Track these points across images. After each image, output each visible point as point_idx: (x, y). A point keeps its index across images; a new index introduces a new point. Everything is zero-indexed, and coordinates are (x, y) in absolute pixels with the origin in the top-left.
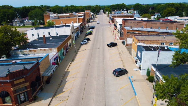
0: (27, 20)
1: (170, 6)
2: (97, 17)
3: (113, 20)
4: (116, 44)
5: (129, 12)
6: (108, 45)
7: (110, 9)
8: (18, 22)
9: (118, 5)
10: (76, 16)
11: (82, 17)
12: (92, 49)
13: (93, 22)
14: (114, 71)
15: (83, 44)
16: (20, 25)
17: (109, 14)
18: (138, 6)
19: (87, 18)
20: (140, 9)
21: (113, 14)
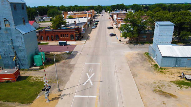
0: (45, 17)
1: (159, 6)
2: (100, 15)
3: (112, 16)
4: (113, 28)
5: (127, 11)
6: (108, 28)
7: (110, 9)
8: (39, 19)
9: (118, 5)
10: (87, 13)
11: (91, 14)
12: (99, 30)
13: (97, 18)
14: (110, 34)
15: (93, 28)
16: (41, 20)
17: (109, 12)
18: (136, 6)
19: (93, 15)
20: (136, 9)
21: (113, 12)
